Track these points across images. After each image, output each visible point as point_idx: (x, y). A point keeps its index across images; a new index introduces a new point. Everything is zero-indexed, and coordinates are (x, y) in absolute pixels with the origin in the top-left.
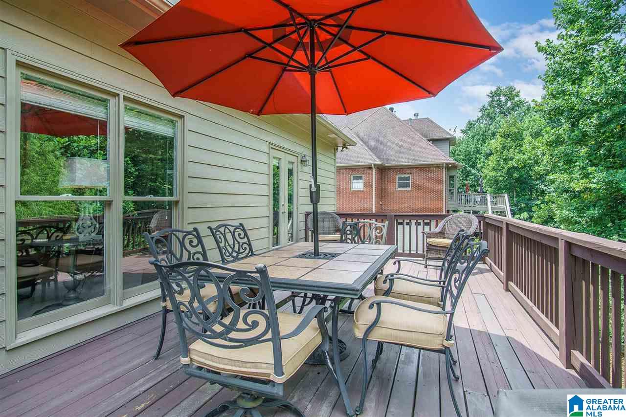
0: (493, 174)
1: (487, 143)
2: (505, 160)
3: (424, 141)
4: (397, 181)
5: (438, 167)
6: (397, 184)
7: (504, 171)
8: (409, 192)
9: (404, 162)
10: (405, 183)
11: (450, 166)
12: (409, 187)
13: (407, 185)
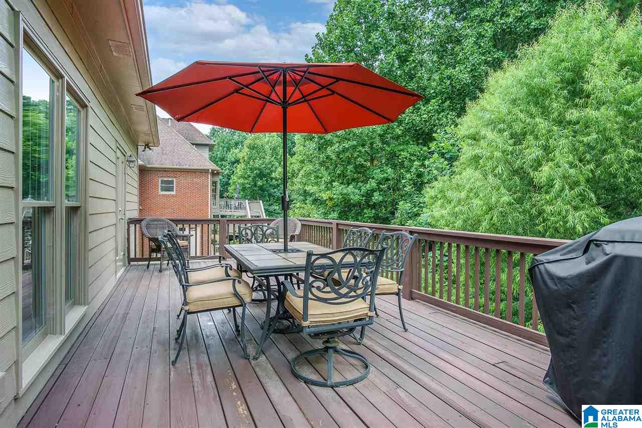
0: (241, 181)
1: (231, 152)
2: (251, 169)
3: (188, 145)
4: (160, 185)
5: (204, 172)
6: (160, 187)
7: (251, 179)
8: (173, 196)
9: (168, 165)
10: (168, 186)
11: (215, 172)
12: (173, 191)
13: (171, 189)
